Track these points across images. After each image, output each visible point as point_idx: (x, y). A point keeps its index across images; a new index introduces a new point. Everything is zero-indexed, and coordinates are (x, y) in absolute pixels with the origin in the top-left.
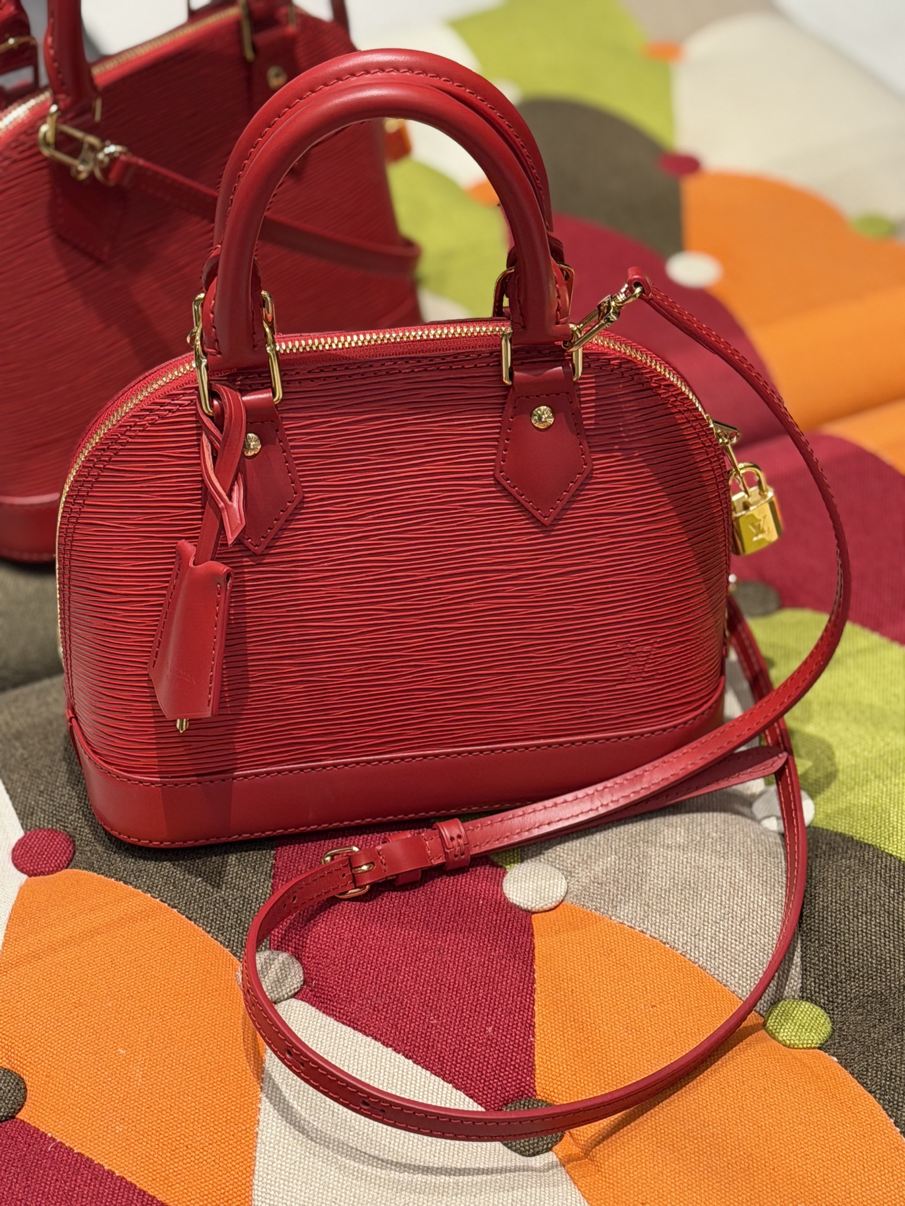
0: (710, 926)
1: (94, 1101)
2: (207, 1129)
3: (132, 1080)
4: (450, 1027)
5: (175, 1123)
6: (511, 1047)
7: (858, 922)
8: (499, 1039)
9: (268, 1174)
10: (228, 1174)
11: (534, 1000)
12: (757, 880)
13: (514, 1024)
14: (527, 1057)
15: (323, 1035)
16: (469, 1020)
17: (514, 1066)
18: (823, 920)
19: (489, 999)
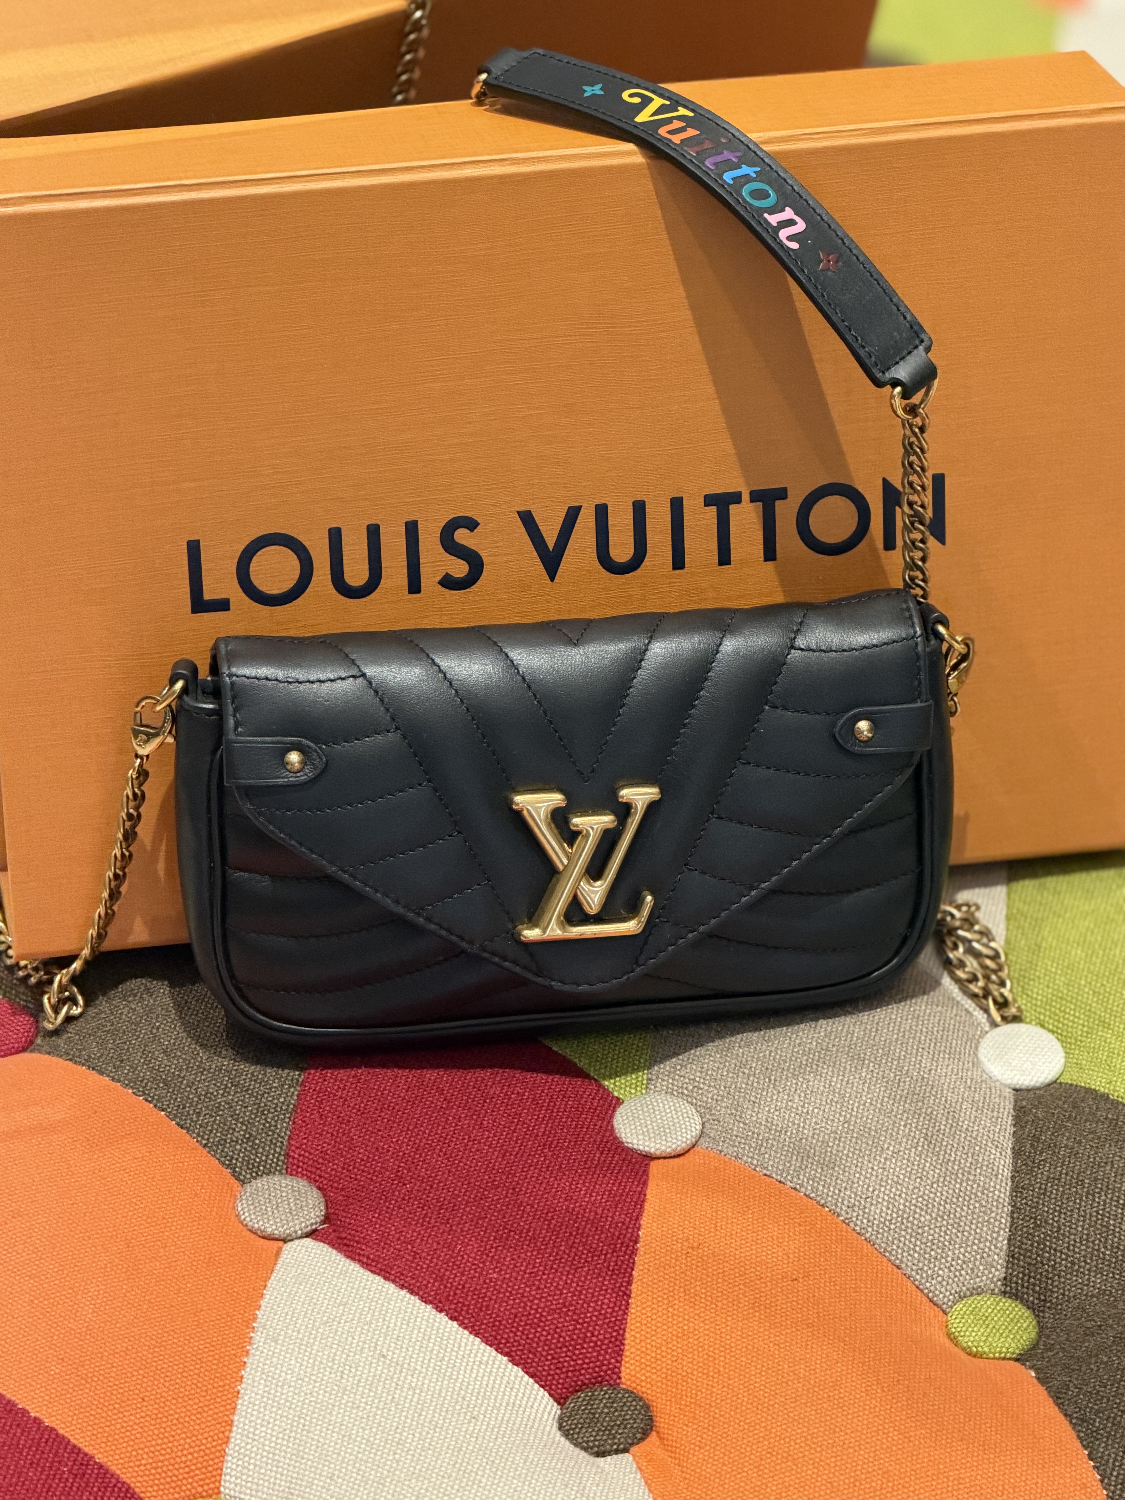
0: (888, 1187)
1: (26, 1334)
2: (171, 1380)
3: (78, 1314)
4: (515, 1285)
5: (130, 1370)
6: (594, 1319)
7: (1094, 1200)
8: (579, 1306)
9: (247, 1444)
10: (194, 1439)
11: (634, 1263)
12: (963, 1135)
13: (601, 1290)
14: (615, 1334)
15: (343, 1284)
16: (542, 1278)
17: (596, 1343)
18: (1044, 1194)
19: (572, 1255)
